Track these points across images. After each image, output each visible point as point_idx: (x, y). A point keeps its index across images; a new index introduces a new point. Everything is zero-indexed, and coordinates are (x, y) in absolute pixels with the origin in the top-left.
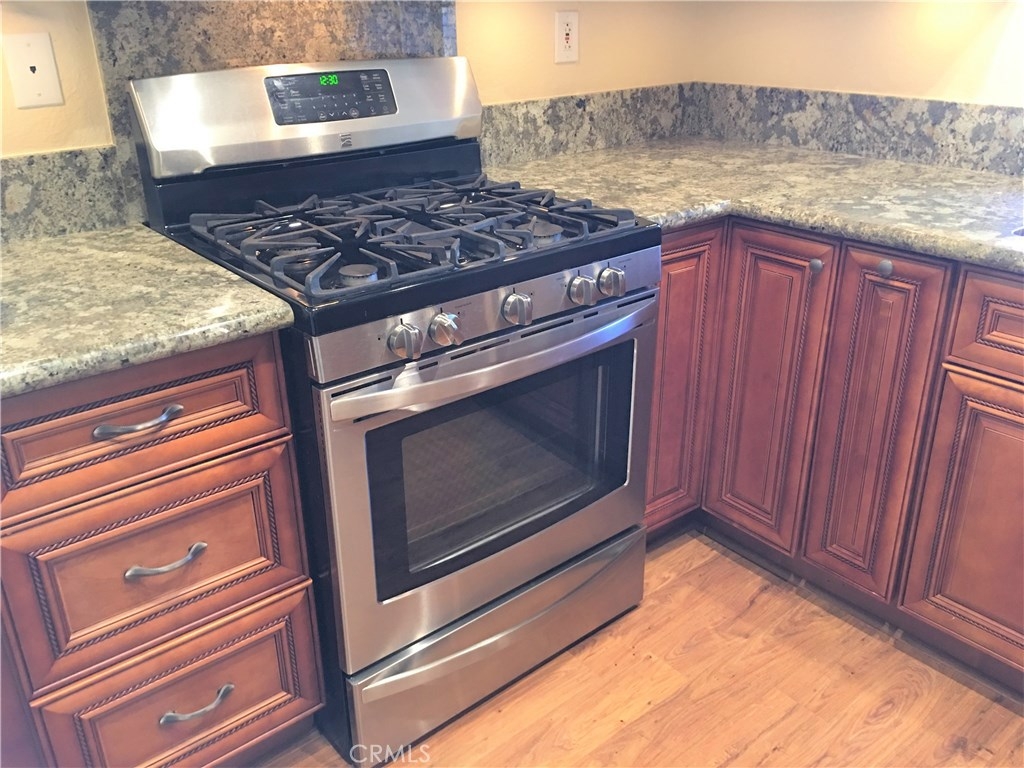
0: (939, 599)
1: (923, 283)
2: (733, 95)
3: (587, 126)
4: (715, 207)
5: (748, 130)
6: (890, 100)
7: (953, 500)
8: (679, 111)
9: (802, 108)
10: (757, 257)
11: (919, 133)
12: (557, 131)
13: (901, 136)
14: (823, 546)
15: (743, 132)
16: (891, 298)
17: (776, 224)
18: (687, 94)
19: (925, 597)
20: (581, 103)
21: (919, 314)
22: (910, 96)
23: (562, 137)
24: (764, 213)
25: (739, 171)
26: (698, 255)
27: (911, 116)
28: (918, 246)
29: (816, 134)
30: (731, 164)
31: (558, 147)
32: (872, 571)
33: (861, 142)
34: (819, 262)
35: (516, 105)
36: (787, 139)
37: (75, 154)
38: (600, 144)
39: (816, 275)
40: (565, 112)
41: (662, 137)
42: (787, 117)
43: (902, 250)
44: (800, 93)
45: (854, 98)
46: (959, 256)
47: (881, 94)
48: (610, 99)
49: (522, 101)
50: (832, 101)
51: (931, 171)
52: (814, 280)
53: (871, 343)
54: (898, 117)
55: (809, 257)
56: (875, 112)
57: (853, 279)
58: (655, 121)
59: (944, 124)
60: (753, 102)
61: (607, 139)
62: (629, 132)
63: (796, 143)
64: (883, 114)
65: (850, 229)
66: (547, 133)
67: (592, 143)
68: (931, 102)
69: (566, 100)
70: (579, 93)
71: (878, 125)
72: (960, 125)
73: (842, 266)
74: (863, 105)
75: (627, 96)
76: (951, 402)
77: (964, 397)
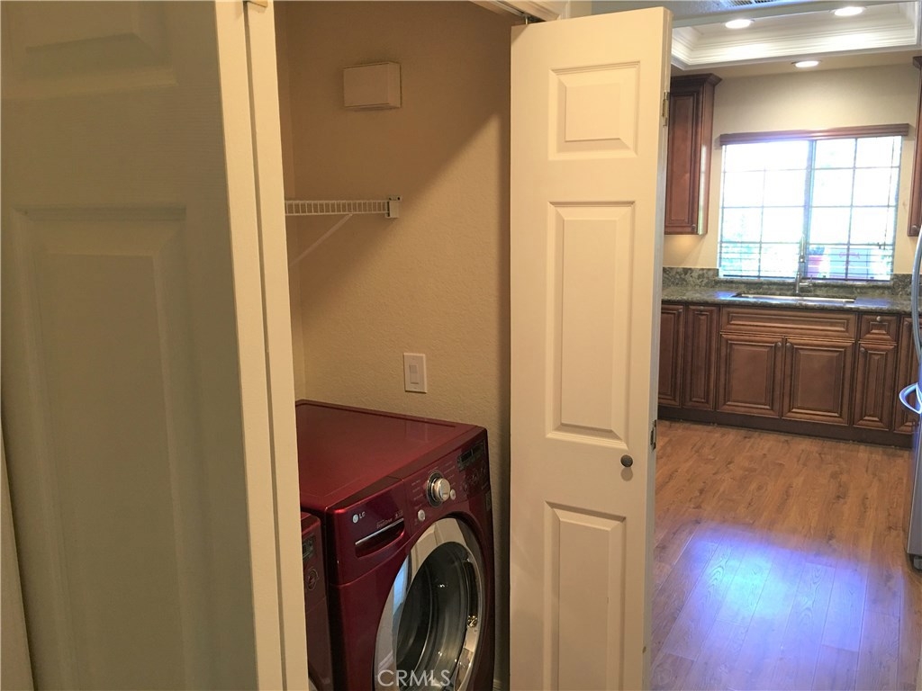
0: (729, 403)
1: (711, 312)
7: (728, 372)
11: (681, 278)
14: (691, 400)
16: (703, 317)
19: (725, 404)
21: (711, 322)
28: (709, 302)
32: (707, 402)
34: (681, 311)
39: (680, 314)
43: (706, 304)
52: (679, 317)
54: (673, 273)
55: (677, 310)
57: (691, 313)
59: (688, 274)
65: (689, 300)
68: (683, 268)
72: (693, 274)
73: (687, 311)
76: (724, 343)
77: (727, 340)
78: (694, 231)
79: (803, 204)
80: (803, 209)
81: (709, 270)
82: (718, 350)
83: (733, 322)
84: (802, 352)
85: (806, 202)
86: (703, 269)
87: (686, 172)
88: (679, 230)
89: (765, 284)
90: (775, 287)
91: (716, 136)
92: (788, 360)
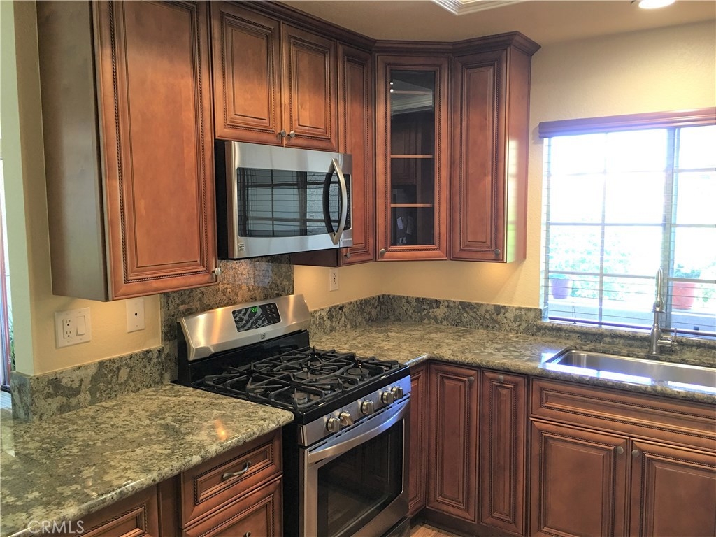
0: (545, 529)
1: (516, 384)
2: (404, 301)
3: (343, 318)
4: (424, 356)
5: (413, 316)
6: (477, 304)
7: (543, 479)
8: (379, 308)
9: (438, 307)
10: (443, 377)
11: (492, 319)
12: (332, 322)
13: (484, 319)
14: (490, 514)
15: (411, 317)
16: (505, 392)
17: (451, 363)
18: (381, 300)
19: (539, 529)
20: (341, 308)
21: (517, 397)
22: (486, 303)
23: (333, 324)
24: (445, 358)
25: (421, 338)
26: (418, 378)
27: (487, 311)
28: (513, 369)
29: (446, 318)
30: (417, 334)
31: (333, 329)
32: (514, 522)
33: (467, 322)
34: (472, 378)
35: (315, 311)
36: (432, 321)
37: (148, 352)
38: (349, 326)
39: (471, 383)
40: (335, 312)
41: (372, 321)
42: (431, 311)
43: (506, 371)
44: (436, 300)
45: (461, 303)
46: (530, 373)
47: (473, 302)
48: (352, 306)
49: (318, 309)
50: (451, 304)
51: (501, 335)
52: (470, 386)
53: (499, 411)
54: (482, 311)
55: (467, 376)
56: (471, 309)
57: (487, 384)
58: (370, 314)
59: (502, 314)
60: (414, 304)
61: (351, 323)
62: (360, 319)
63: (437, 322)
64: (475, 310)
65: (484, 363)
66: (328, 323)
67: (345, 326)
68: (495, 305)
69: (335, 307)
70: (339, 303)
71: (474, 315)
72: (507, 315)
73: (482, 380)
74: (465, 306)
75: (358, 303)
76: (535, 433)
77: (540, 431)
78: (499, 258)
79: (661, 221)
80: (661, 228)
81: (528, 310)
82: (528, 444)
83: (548, 404)
84: (659, 467)
85: (665, 220)
86: (520, 309)
87: (485, 175)
88: (479, 255)
89: (606, 336)
90: (622, 341)
91: (534, 125)
92: (637, 478)
